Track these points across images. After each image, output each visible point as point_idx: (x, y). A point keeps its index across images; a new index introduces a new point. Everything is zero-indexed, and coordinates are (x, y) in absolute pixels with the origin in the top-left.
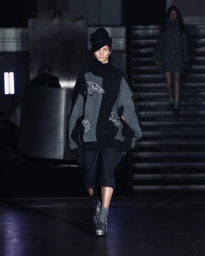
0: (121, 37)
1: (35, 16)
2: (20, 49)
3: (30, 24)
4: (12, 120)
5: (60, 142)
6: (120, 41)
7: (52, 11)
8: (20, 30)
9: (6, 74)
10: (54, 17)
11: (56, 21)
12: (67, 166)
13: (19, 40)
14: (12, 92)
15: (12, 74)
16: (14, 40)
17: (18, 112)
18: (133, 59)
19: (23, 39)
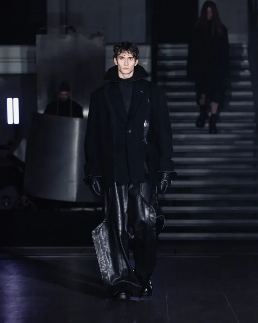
0: (145, 58)
1: (44, 32)
2: (26, 71)
3: (38, 41)
4: (16, 154)
5: (73, 182)
6: (144, 62)
7: (65, 26)
8: (26, 48)
9: (9, 100)
10: (67, 33)
11: (69, 38)
12: (80, 209)
13: (25, 60)
14: (17, 122)
15: (16, 100)
16: (19, 60)
17: (23, 145)
19: (30, 59)
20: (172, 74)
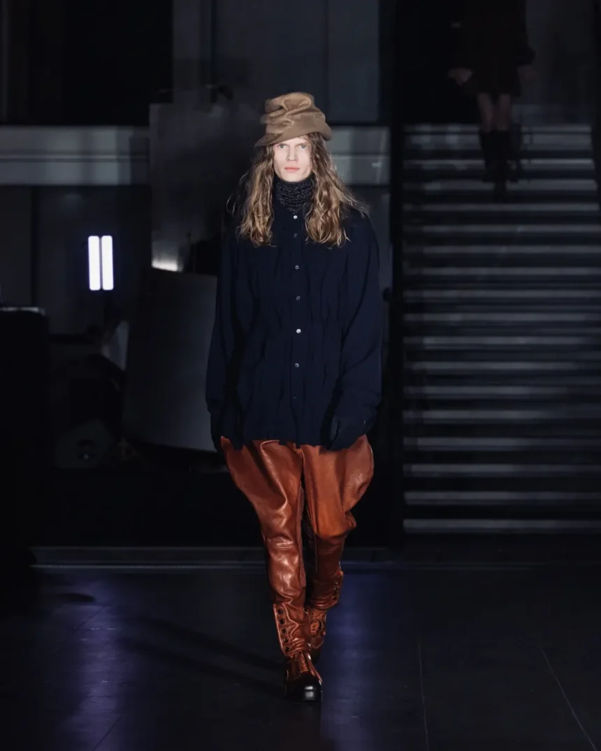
0: (377, 153)
1: (167, 99)
2: (127, 180)
3: (153, 118)
4: (106, 352)
6: (376, 161)
7: (209, 87)
8: (128, 133)
9: (93, 241)
10: (214, 100)
11: (217, 112)
13: (127, 157)
14: (109, 285)
15: (108, 241)
16: (114, 157)
17: (122, 333)
18: (408, 207)
19: (137, 155)
20: (434, 187)
